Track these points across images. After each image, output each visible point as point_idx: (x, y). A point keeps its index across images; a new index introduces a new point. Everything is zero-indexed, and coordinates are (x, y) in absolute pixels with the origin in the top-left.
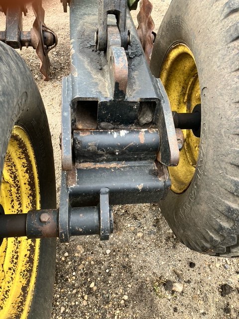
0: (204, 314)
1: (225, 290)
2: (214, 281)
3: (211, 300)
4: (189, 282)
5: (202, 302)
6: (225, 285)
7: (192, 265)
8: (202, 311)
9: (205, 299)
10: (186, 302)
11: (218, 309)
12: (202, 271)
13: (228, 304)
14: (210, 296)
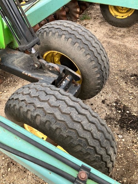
0: (105, 111)
1: (103, 102)
2: (99, 103)
3: (103, 107)
4: (96, 108)
5: (102, 109)
6: (102, 101)
7: (92, 104)
8: (104, 111)
9: (102, 108)
10: (100, 113)
11: (106, 107)
12: (95, 103)
13: (107, 104)
14: (102, 106)
